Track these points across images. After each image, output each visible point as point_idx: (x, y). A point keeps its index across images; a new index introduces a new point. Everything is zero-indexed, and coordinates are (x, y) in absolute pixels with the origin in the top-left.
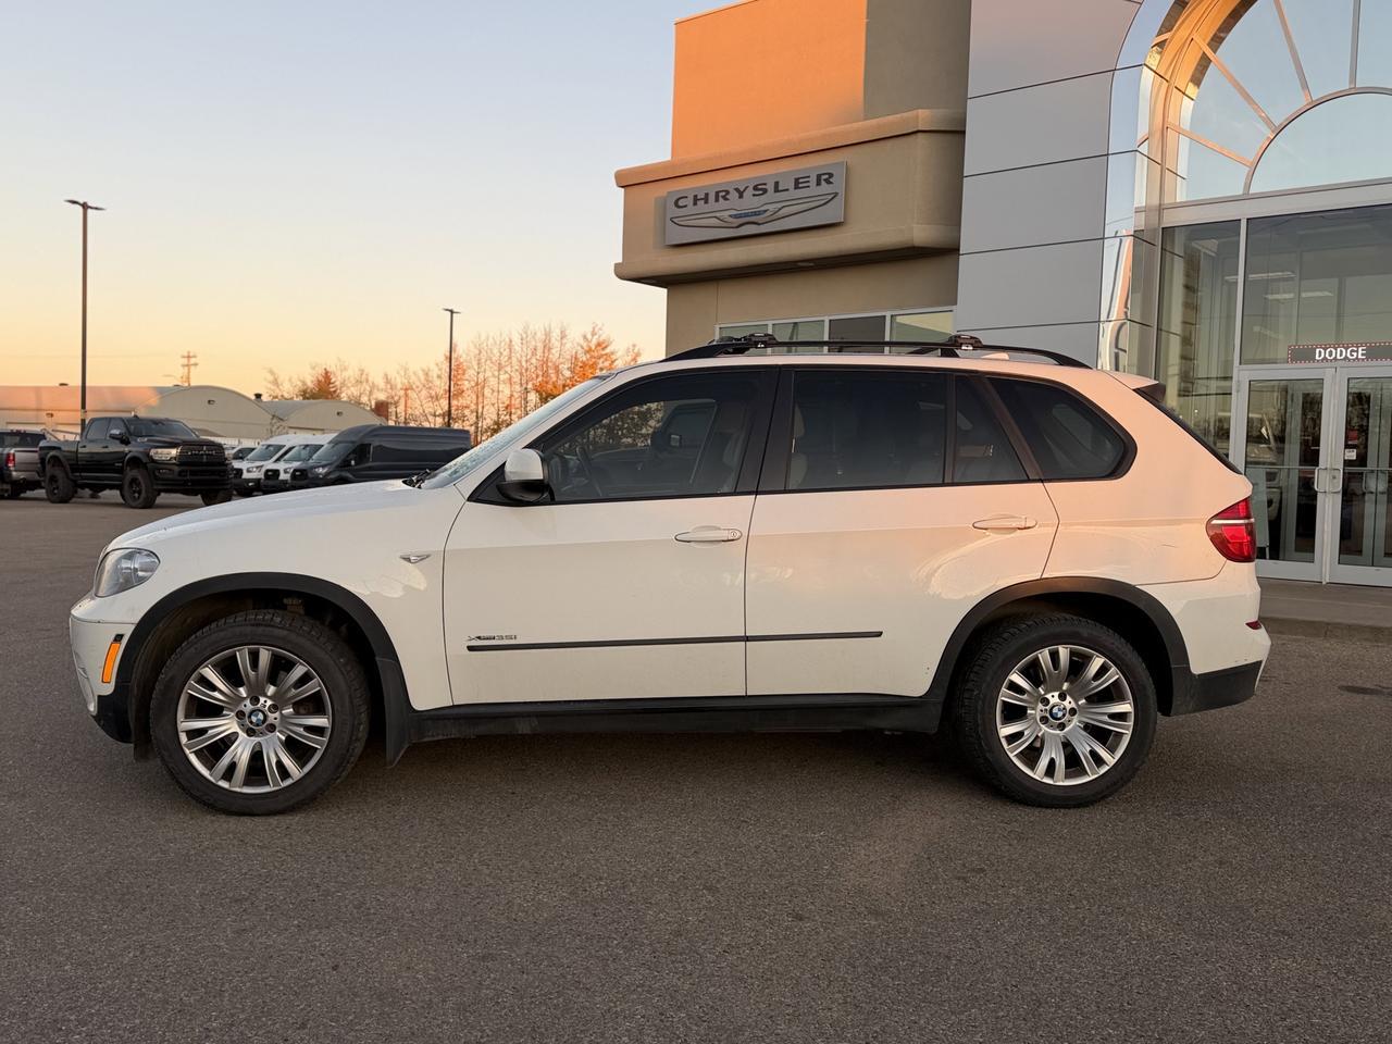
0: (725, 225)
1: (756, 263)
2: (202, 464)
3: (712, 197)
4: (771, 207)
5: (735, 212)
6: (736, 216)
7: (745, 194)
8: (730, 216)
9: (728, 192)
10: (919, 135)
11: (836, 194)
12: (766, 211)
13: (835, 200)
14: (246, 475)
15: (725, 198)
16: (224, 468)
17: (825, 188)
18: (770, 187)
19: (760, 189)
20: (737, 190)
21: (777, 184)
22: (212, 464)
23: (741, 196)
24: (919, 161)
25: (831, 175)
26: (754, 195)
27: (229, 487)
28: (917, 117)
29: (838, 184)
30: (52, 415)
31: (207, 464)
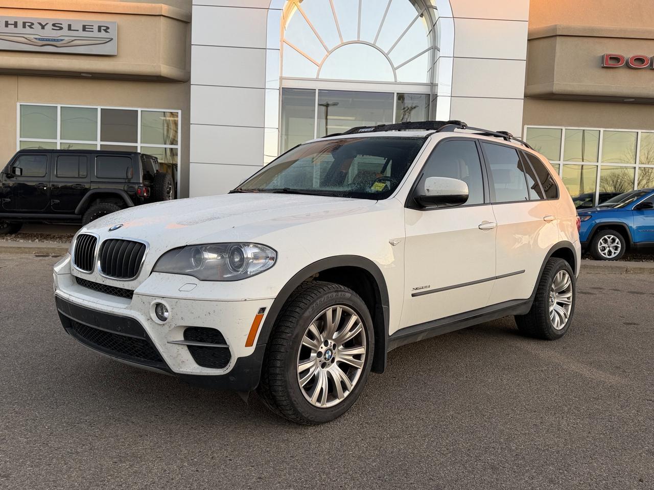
0: (31, 43)
1: (54, 69)
3: (20, 25)
4: (66, 38)
5: (39, 37)
6: (39, 39)
7: (45, 27)
8: (36, 39)
9: (33, 24)
10: (162, 17)
11: (112, 39)
12: (62, 40)
13: (112, 41)
15: (30, 27)
17: (103, 34)
18: (65, 27)
19: (57, 26)
20: (40, 24)
21: (70, 26)
23: (43, 27)
24: (162, 31)
25: (108, 28)
26: (53, 29)
28: (161, 7)
29: (112, 33)
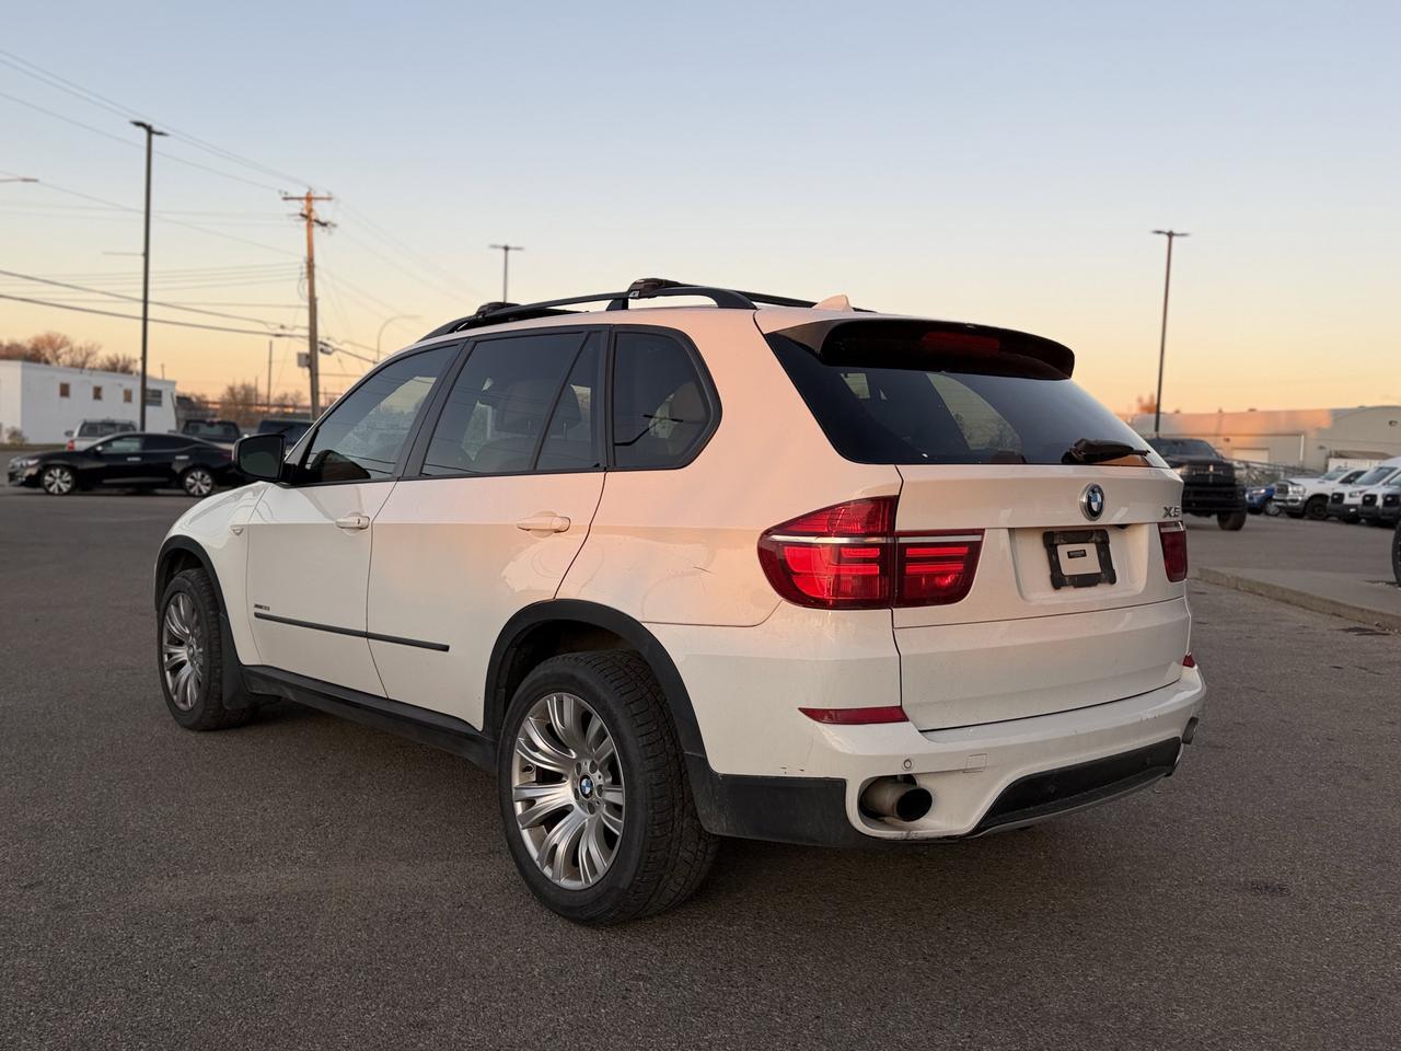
2: (1206, 484)
14: (1347, 500)
16: (1232, 489)
22: (1221, 485)
27: (1240, 509)
30: (1228, 440)
31: (1214, 485)
